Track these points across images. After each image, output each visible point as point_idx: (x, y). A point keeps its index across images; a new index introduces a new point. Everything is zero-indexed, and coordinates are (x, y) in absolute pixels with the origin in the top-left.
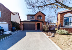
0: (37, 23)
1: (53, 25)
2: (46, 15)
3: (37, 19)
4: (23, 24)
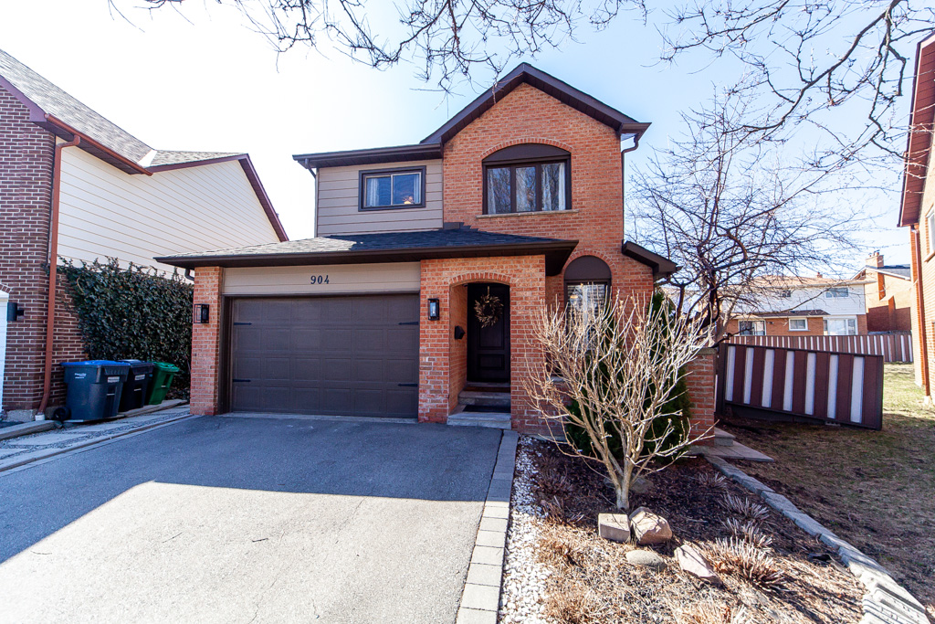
0: (444, 278)
1: (818, 317)
2: (638, 130)
3: (470, 214)
4: (219, 306)
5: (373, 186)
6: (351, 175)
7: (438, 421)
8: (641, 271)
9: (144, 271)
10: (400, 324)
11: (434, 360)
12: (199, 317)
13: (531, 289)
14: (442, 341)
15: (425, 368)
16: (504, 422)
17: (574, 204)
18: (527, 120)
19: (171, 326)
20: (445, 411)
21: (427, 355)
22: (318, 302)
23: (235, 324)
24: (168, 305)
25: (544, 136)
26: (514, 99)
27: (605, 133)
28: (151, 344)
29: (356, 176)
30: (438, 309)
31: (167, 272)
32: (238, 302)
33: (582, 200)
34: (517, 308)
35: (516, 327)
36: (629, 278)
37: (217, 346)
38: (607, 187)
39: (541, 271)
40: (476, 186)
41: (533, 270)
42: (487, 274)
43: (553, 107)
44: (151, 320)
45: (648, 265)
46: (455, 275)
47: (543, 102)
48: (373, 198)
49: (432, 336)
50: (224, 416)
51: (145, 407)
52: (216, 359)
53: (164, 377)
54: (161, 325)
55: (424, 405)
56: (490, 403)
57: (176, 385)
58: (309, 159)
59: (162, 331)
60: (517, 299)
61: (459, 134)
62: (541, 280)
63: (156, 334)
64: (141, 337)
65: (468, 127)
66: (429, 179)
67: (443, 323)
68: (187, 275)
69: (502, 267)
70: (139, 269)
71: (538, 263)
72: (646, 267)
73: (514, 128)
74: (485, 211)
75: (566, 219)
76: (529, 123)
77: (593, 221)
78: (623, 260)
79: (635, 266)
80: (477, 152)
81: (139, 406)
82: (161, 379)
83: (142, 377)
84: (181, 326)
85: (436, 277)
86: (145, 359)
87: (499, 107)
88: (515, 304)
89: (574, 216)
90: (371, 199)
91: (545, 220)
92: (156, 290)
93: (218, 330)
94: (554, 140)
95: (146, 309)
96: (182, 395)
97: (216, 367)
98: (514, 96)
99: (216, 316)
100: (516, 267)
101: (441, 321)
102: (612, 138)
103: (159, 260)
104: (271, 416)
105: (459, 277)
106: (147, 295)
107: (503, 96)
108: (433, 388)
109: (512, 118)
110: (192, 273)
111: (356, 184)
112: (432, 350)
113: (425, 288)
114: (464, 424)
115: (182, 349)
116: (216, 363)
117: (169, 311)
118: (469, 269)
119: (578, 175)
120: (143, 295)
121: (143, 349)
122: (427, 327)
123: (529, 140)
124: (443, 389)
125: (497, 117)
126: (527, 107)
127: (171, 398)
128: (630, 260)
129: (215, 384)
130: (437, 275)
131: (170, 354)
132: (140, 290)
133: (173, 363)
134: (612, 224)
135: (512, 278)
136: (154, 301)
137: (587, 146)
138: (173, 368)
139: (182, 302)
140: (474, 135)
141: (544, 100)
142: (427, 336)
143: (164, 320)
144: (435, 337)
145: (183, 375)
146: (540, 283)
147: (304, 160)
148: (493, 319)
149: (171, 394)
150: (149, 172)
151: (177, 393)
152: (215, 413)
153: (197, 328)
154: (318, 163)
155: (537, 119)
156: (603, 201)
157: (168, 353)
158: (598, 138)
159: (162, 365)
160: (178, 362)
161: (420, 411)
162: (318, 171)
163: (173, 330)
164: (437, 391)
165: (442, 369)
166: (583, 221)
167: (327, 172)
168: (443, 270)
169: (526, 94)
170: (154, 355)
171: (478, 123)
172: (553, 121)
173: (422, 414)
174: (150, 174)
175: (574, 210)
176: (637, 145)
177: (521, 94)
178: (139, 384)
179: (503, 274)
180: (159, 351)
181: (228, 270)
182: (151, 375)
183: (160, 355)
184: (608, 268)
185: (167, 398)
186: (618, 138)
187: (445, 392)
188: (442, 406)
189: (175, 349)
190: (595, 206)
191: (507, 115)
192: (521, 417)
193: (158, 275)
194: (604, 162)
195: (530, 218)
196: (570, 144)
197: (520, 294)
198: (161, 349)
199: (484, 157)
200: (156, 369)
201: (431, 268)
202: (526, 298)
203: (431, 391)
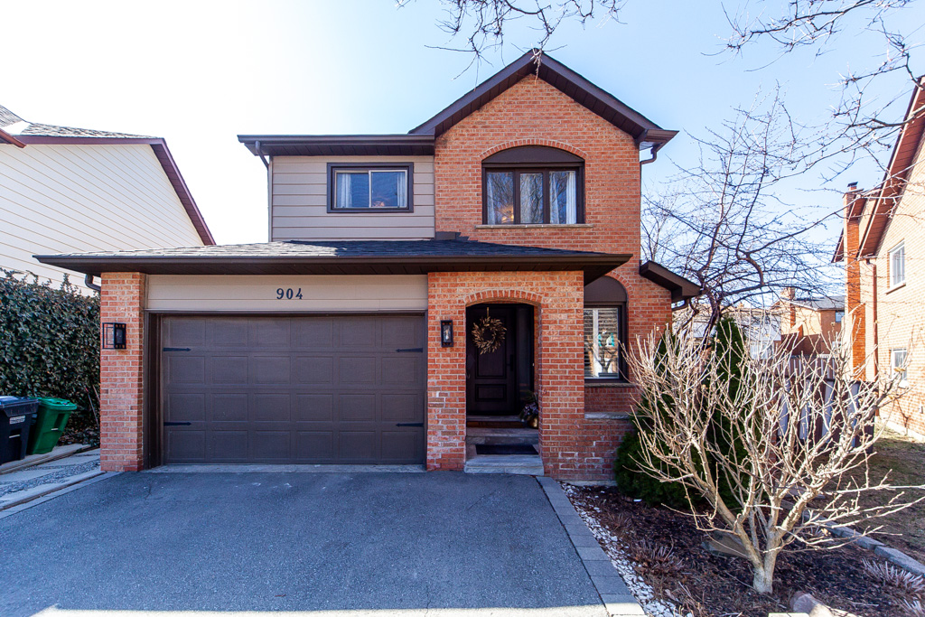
0: (458, 295)
4: (140, 326)
5: (345, 183)
6: (317, 168)
7: (451, 469)
8: (659, 295)
9: (16, 277)
10: (398, 351)
11: (446, 395)
12: (111, 341)
13: (566, 311)
14: (457, 372)
15: (435, 406)
16: (536, 467)
17: (588, 218)
18: (534, 118)
19: (62, 350)
20: (461, 456)
21: (437, 389)
22: (286, 322)
23: (165, 350)
24: (56, 323)
25: (555, 138)
26: (520, 93)
27: (622, 141)
28: (33, 374)
29: (324, 169)
30: (452, 335)
31: (54, 278)
32: (168, 321)
33: (597, 213)
34: (549, 334)
35: (549, 355)
36: (646, 302)
37: (140, 380)
38: (624, 201)
39: (578, 289)
40: (475, 191)
41: (569, 289)
42: (512, 292)
43: (565, 106)
44: (30, 343)
45: (667, 288)
46: (473, 292)
47: (553, 98)
48: (345, 197)
49: (443, 366)
50: (154, 471)
51: (28, 458)
52: (139, 397)
53: (56, 416)
54: (47, 349)
55: (435, 449)
56: (504, 442)
57: (73, 426)
58: (261, 143)
59: (48, 357)
60: (549, 322)
61: (455, 127)
62: (578, 300)
63: (40, 360)
64: (17, 365)
65: (465, 120)
66: (416, 178)
67: (458, 350)
68: (89, 283)
69: (532, 285)
70: (9, 274)
71: (575, 281)
72: (664, 290)
73: (520, 126)
74: (485, 221)
75: (579, 234)
76: (538, 122)
77: (608, 237)
78: (641, 281)
79: (653, 289)
80: (476, 151)
81: (18, 457)
82: (49, 420)
83: (22, 419)
84: (76, 351)
85: (448, 294)
86: (23, 394)
87: (501, 101)
88: (548, 328)
89: (588, 231)
90: (343, 200)
91: (556, 234)
92: (37, 303)
93: (140, 358)
94: (566, 144)
95: (23, 328)
96: (83, 438)
97: (139, 408)
98: (521, 89)
99: (138, 339)
100: (548, 284)
101: (455, 348)
102: (630, 147)
103: (43, 259)
104: (222, 468)
105: (478, 294)
106: (23, 309)
107: (508, 88)
108: (445, 429)
109: (518, 114)
110: (97, 281)
111: (324, 179)
112: (444, 383)
113: (433, 307)
114: (486, 471)
115: (80, 379)
116: (139, 402)
117: (59, 331)
118: (490, 285)
119: (592, 185)
120: (16, 309)
121: (20, 380)
122: (437, 355)
123: (537, 141)
124: (458, 430)
125: (500, 111)
126: (535, 103)
127: (66, 443)
128: (648, 281)
129: (138, 430)
130: (449, 291)
131: (61, 387)
132: (11, 302)
133: (67, 398)
134: (628, 241)
135: (543, 297)
136: (35, 318)
137: (603, 153)
138: (68, 405)
139: (77, 320)
140: (473, 131)
141: (556, 96)
142: (437, 366)
143: (52, 342)
144: (448, 366)
145: (83, 412)
146: (578, 304)
147: (254, 143)
148: (494, 344)
149: (67, 437)
150: (20, 142)
151: (76, 436)
152: (140, 469)
153: (108, 355)
154: (273, 149)
155: (547, 118)
156: (620, 217)
157: (59, 385)
158: (615, 145)
159: (52, 402)
160: (74, 396)
161: (429, 457)
162: (271, 159)
163: (65, 356)
164: (451, 433)
165: (457, 406)
166: (598, 238)
167: (285, 163)
168: (457, 285)
169: (534, 88)
170: (38, 389)
171: (477, 117)
172: (565, 122)
173: (432, 461)
174: (22, 146)
175: (589, 225)
176: (655, 157)
177: (529, 87)
178: (17, 429)
179: (533, 293)
180: (46, 383)
181: (153, 278)
182: (35, 416)
183: (47, 388)
184: (624, 290)
185: (60, 444)
186: (637, 147)
187: (461, 433)
188: (457, 450)
189: (69, 380)
190: (611, 222)
191: (512, 111)
192: (554, 461)
193: (40, 283)
194: (622, 173)
195: (538, 231)
196: (584, 150)
197: (553, 317)
198: (49, 381)
199: (485, 157)
200: (42, 408)
201: (441, 282)
202: (561, 321)
203: (444, 433)
